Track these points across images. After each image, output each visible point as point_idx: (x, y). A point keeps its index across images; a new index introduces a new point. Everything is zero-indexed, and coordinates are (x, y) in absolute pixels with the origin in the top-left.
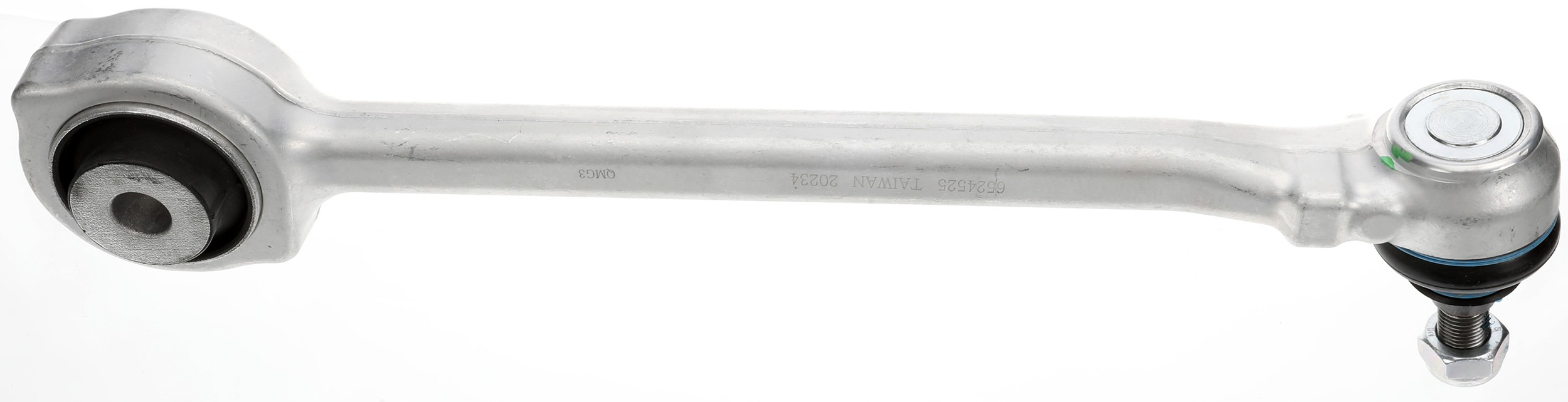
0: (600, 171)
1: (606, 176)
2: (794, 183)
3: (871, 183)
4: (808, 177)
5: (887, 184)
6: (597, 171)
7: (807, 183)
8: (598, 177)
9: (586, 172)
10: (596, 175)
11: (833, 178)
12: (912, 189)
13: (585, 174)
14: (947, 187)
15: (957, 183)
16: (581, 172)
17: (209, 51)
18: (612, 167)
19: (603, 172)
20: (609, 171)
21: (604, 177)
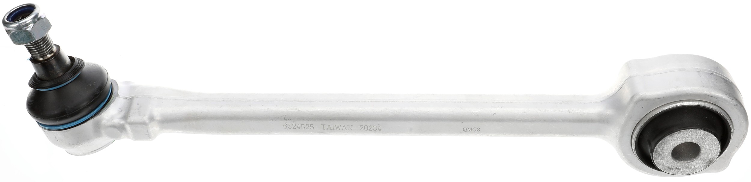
0: (469, 131)
1: (467, 129)
3: (344, 127)
4: (374, 130)
5: (337, 127)
6: (471, 131)
8: (471, 128)
9: (476, 131)
10: (472, 130)
11: (362, 129)
13: (477, 129)
14: (310, 126)
15: (306, 128)
16: (478, 130)
19: (469, 130)
20: (465, 131)
21: (468, 128)
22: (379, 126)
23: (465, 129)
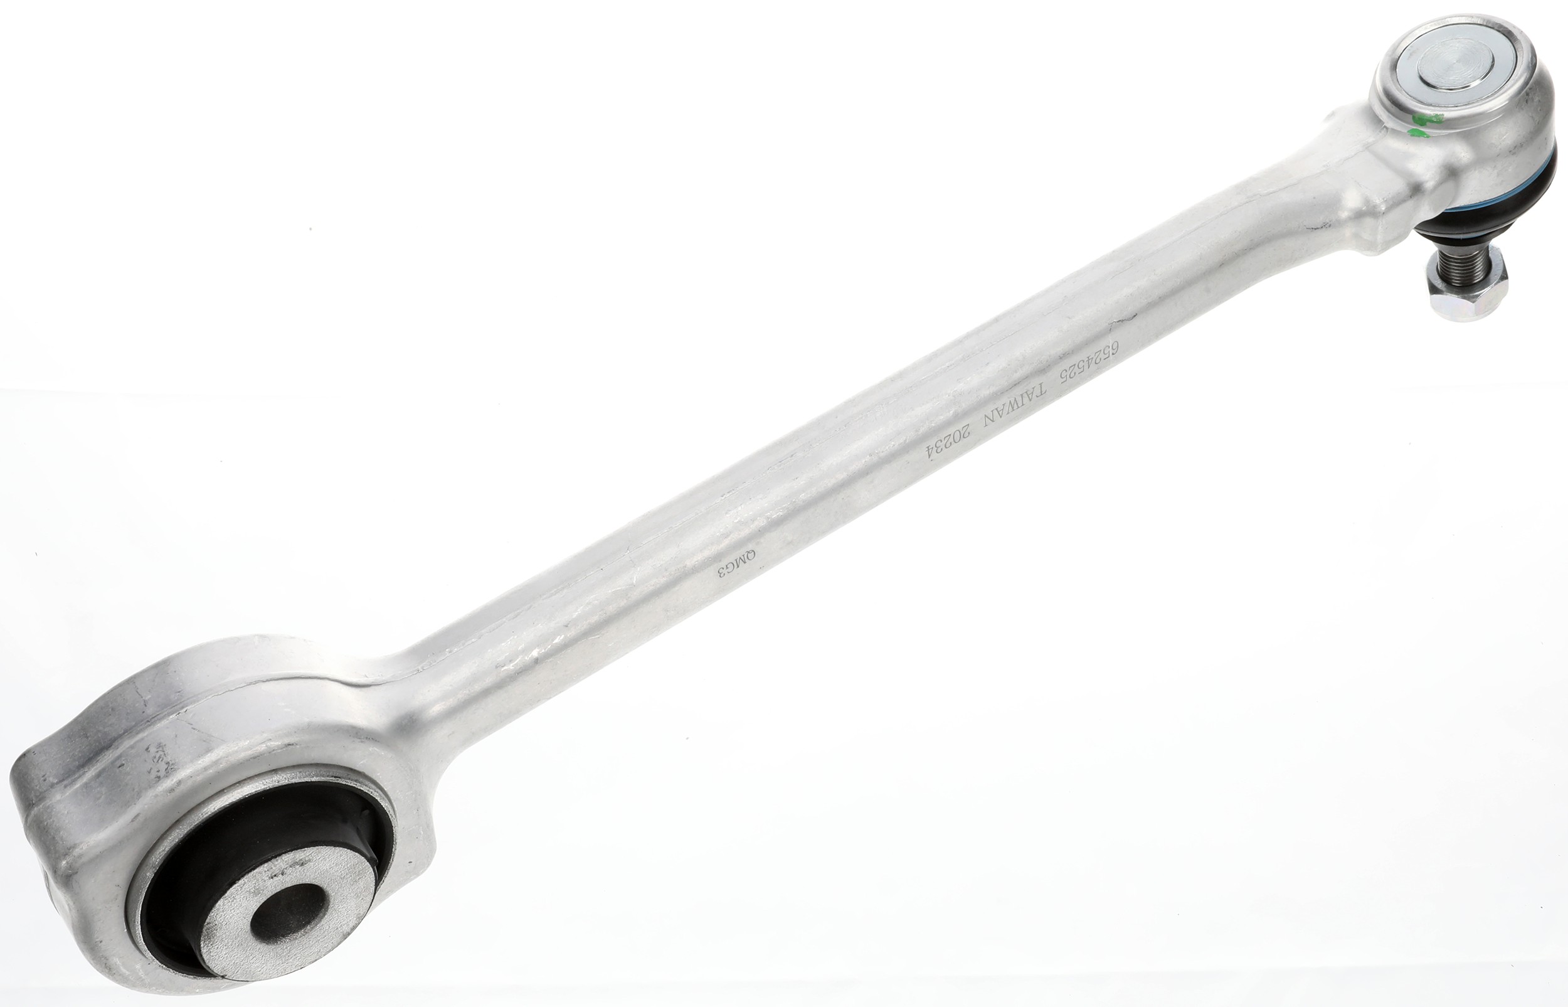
0: (740, 558)
1: (747, 560)
2: (929, 456)
6: (736, 560)
7: (942, 449)
8: (738, 567)
9: (725, 568)
10: (735, 565)
12: (1037, 397)
16: (721, 570)
17: (256, 682)
18: (750, 547)
19: (742, 558)
20: (749, 552)
21: (745, 563)
22: (931, 458)
23: (751, 555)
